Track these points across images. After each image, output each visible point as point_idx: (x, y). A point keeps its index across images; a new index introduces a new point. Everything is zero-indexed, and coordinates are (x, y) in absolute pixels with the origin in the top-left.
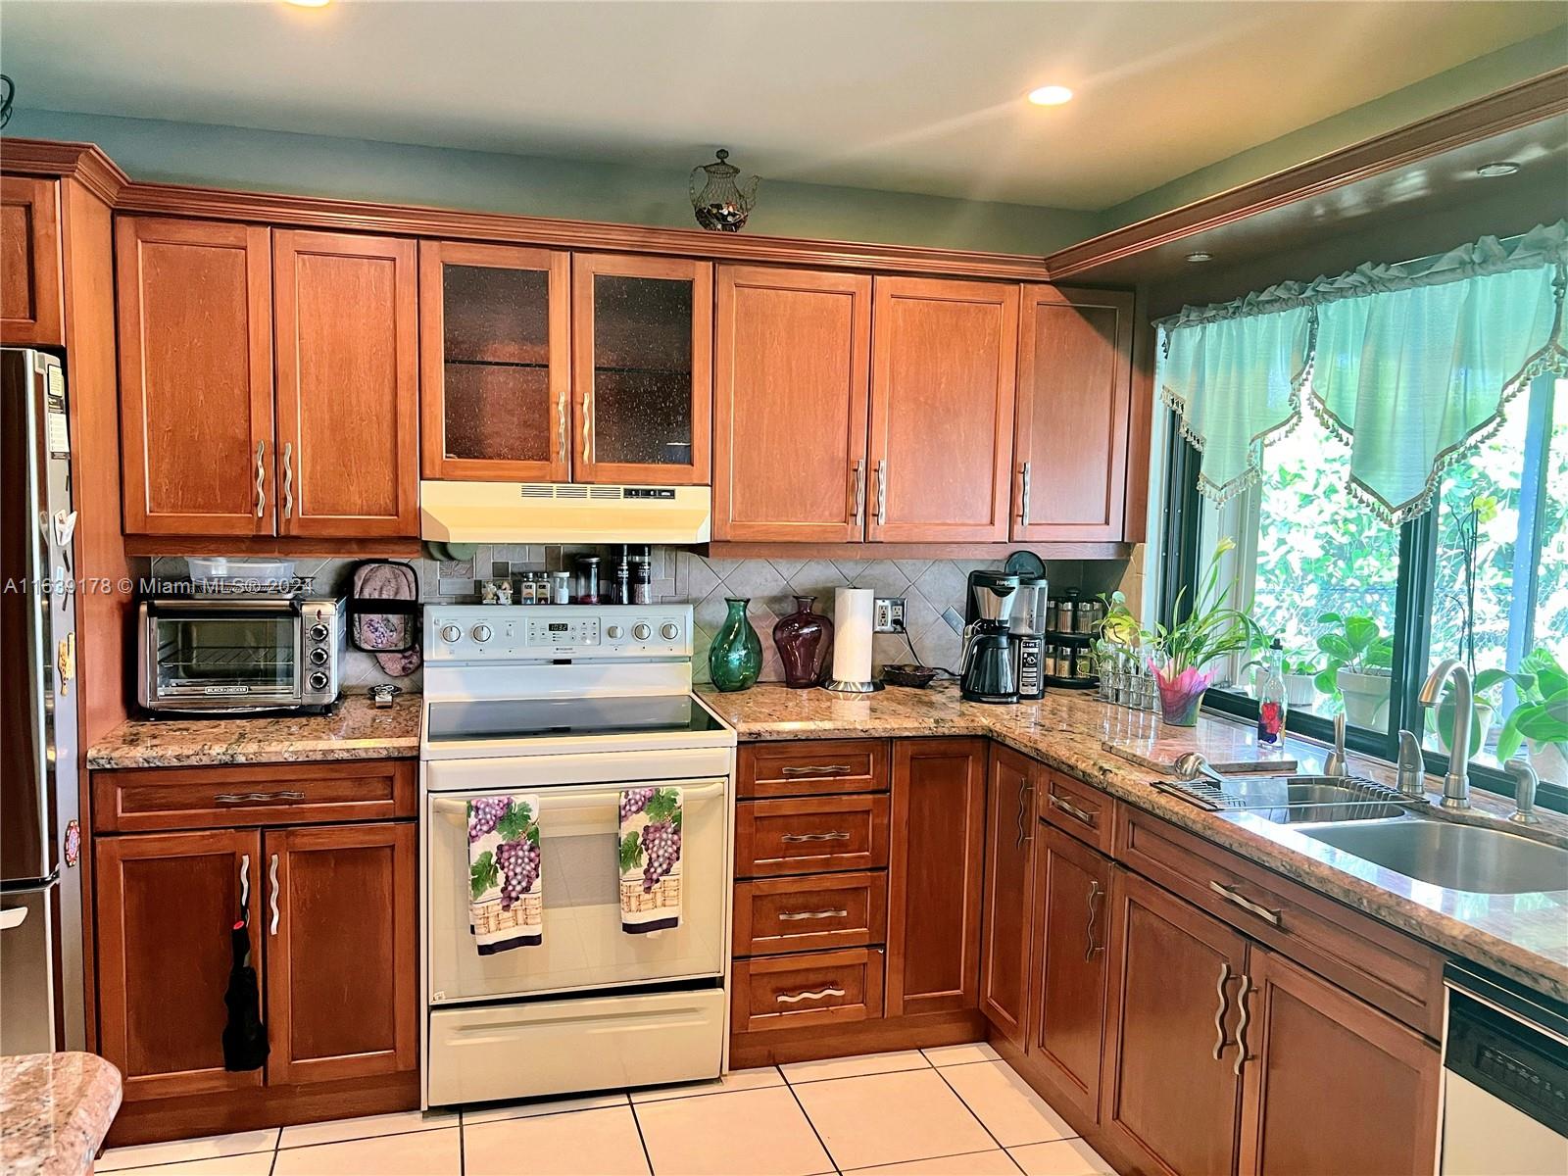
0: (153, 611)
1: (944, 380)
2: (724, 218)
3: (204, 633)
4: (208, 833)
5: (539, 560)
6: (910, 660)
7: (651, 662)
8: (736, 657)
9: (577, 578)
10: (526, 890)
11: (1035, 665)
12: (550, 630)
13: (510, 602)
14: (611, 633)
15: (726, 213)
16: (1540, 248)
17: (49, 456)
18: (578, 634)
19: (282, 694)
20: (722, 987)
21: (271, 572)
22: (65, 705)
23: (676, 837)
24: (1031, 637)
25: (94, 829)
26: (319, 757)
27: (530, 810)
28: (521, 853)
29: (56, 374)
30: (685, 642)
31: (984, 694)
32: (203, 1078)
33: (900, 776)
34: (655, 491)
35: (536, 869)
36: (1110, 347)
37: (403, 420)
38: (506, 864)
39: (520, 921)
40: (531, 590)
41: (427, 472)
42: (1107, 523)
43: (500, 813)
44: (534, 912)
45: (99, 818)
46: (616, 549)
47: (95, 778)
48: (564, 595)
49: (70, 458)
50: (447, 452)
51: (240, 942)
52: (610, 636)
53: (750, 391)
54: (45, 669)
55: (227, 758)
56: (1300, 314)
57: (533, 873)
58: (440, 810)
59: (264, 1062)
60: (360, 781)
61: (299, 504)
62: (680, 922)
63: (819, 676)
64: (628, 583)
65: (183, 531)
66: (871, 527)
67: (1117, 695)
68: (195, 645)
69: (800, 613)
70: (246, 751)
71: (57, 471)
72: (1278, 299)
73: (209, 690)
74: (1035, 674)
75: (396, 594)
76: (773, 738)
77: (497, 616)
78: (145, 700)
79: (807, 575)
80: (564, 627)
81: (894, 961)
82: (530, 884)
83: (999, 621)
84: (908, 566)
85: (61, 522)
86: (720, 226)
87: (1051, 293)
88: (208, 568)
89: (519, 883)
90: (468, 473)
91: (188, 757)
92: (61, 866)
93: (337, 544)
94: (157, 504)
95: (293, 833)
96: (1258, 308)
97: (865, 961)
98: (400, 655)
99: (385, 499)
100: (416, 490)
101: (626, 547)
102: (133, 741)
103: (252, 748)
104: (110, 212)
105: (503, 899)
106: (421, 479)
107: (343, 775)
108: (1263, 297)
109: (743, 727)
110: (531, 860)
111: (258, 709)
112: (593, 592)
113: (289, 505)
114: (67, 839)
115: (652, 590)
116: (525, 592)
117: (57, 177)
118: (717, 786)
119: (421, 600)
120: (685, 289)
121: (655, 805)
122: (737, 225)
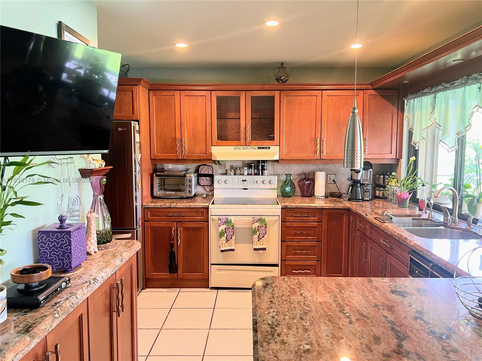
0: (157, 175)
1: (342, 116)
2: (282, 80)
3: (168, 181)
4: (166, 222)
5: (240, 164)
6: (337, 191)
7: (267, 190)
8: (288, 189)
9: (249, 169)
10: (231, 238)
11: (368, 192)
12: (242, 181)
13: (233, 174)
14: (257, 182)
15: (282, 79)
16: (476, 79)
17: (136, 142)
18: (249, 182)
19: (183, 194)
20: (278, 266)
21: (181, 167)
22: (139, 194)
23: (265, 229)
24: (368, 184)
25: (144, 220)
26: (188, 207)
27: (232, 220)
28: (230, 230)
29: (137, 126)
30: (275, 185)
31: (352, 199)
32: (165, 275)
33: (324, 219)
34: (265, 147)
35: (233, 234)
36: (391, 105)
37: (208, 133)
38: (227, 232)
39: (230, 245)
40: (238, 172)
41: (213, 144)
42: (391, 153)
43: (225, 221)
44: (233, 243)
45: (145, 218)
46: (258, 162)
47: (145, 209)
48: (246, 173)
49: (140, 142)
50: (217, 139)
51: (172, 246)
52: (256, 183)
53: (289, 122)
54: (135, 187)
55: (169, 206)
56: (433, 95)
57: (233, 235)
58: (213, 220)
59: (177, 272)
60: (197, 212)
61: (186, 152)
62: (267, 249)
63: (311, 195)
64: (261, 170)
65: (163, 158)
66: (322, 155)
67: (391, 200)
68: (166, 183)
69: (305, 178)
70: (174, 205)
71: (137, 146)
72: (427, 93)
73: (167, 193)
74: (368, 194)
75: (208, 173)
76: (290, 207)
77: (231, 178)
78: (155, 194)
79: (308, 168)
80: (246, 181)
81: (324, 265)
82: (232, 237)
83: (357, 180)
84: (337, 165)
85: (138, 156)
86: (281, 82)
87: (373, 92)
88: (168, 166)
89: (230, 237)
90: (222, 144)
91: (162, 206)
92: (138, 226)
93: (194, 161)
94: (157, 152)
95: (183, 223)
96: (424, 94)
97: (316, 264)
98: (209, 187)
99: (204, 151)
100: (211, 149)
101: (261, 161)
102: (152, 202)
103: (175, 204)
104: (148, 90)
105: (226, 240)
106: (212, 146)
107: (193, 211)
108: (424, 92)
109: (283, 204)
110: (232, 232)
111: (177, 197)
112: (253, 172)
113: (184, 152)
114: (139, 221)
115: (267, 172)
116: (237, 172)
117: (137, 85)
118: (277, 218)
119: (214, 174)
120: (273, 97)
121: (260, 221)
122: (286, 81)
